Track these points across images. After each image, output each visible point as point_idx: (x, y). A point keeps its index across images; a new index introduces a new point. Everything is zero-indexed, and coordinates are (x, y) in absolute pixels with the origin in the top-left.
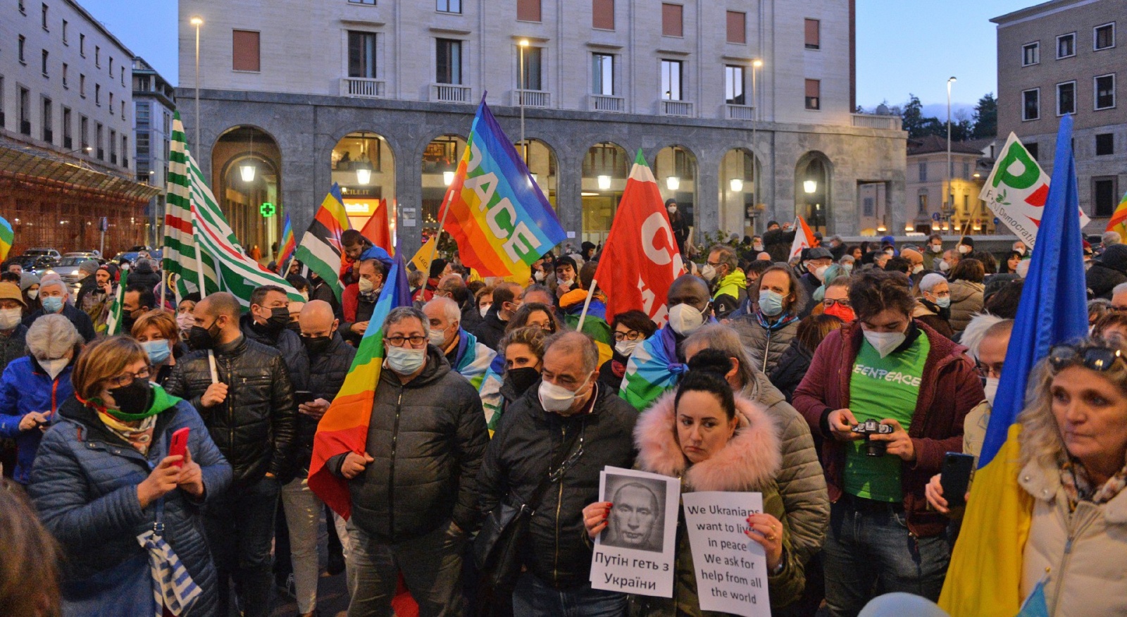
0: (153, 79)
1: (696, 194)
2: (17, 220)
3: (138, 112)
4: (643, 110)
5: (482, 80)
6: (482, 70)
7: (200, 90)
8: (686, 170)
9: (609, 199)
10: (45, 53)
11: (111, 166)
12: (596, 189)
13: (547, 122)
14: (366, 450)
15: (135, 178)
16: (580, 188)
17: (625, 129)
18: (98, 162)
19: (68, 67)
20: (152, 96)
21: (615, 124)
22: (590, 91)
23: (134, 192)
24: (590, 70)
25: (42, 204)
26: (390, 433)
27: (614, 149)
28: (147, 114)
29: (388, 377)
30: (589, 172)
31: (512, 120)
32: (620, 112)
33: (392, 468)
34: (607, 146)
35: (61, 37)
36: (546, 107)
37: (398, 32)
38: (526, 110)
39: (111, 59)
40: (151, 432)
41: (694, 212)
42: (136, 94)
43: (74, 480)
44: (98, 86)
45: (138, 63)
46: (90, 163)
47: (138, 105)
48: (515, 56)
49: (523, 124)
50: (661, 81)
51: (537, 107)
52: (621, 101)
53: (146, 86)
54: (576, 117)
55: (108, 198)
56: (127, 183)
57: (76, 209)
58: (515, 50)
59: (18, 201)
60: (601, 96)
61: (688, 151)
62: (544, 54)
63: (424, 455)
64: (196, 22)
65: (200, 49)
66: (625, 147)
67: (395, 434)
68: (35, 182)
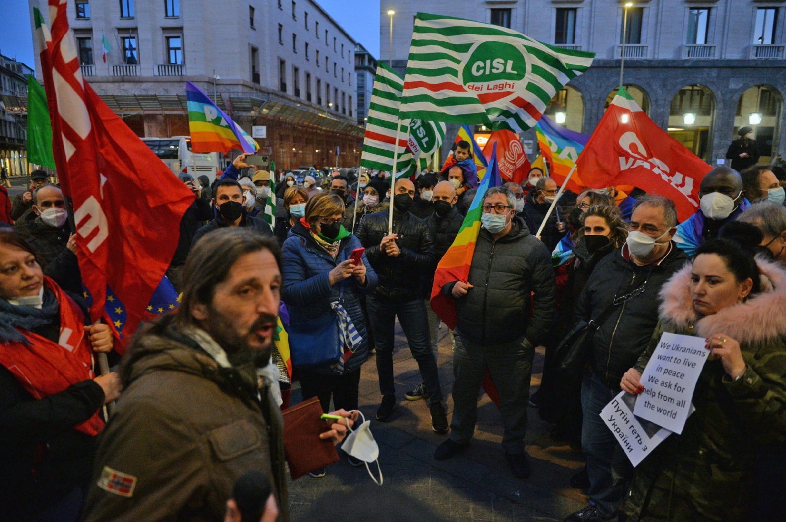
0: (366, 57)
1: (777, 129)
2: (294, 149)
3: (358, 80)
4: (733, 55)
5: (591, 39)
6: (592, 31)
7: (393, 61)
8: (771, 107)
9: (693, 133)
10: (307, 45)
11: (342, 115)
12: (681, 125)
13: (643, 70)
14: (468, 281)
15: (356, 123)
16: (667, 123)
17: (714, 73)
18: (335, 113)
19: (320, 53)
20: (366, 68)
21: (706, 70)
22: (684, 42)
23: (356, 132)
24: (686, 23)
25: (307, 139)
26: (485, 272)
27: (702, 91)
28: (363, 81)
29: (485, 235)
30: (677, 110)
31: (613, 70)
32: (711, 58)
33: (486, 295)
34: (695, 88)
35: (315, 33)
36: (643, 58)
37: (527, 6)
38: (626, 62)
39: (342, 45)
40: (338, 247)
41: (773, 144)
42: (357, 68)
43: (300, 268)
44: (335, 64)
45: (358, 47)
46: (331, 114)
47: (358, 75)
48: (621, 17)
49: (622, 73)
50: (754, 27)
51: (635, 58)
52: (713, 48)
53: (362, 62)
54: (670, 65)
55: (341, 136)
56: (351, 126)
57: (325, 143)
58: (620, 12)
59: (294, 138)
60: (694, 45)
61: (775, 90)
62: (646, 13)
63: (508, 288)
64: (391, 13)
65: (393, 32)
66: (712, 88)
67: (489, 272)
68: (303, 126)
